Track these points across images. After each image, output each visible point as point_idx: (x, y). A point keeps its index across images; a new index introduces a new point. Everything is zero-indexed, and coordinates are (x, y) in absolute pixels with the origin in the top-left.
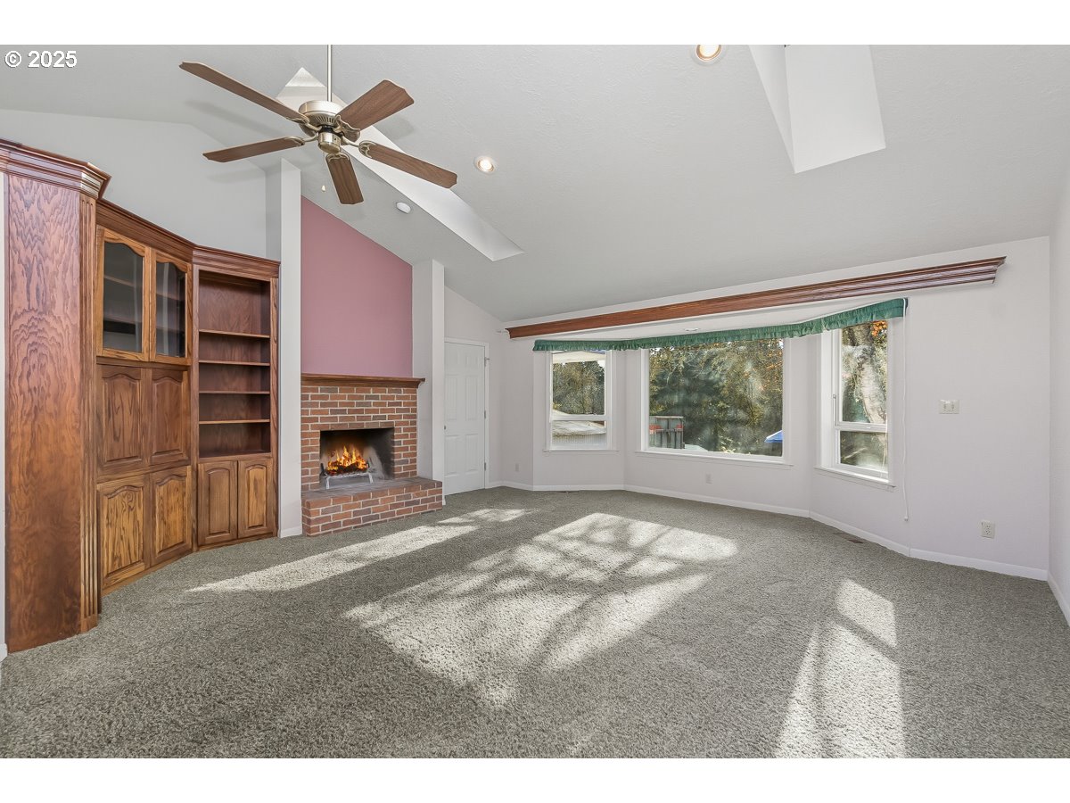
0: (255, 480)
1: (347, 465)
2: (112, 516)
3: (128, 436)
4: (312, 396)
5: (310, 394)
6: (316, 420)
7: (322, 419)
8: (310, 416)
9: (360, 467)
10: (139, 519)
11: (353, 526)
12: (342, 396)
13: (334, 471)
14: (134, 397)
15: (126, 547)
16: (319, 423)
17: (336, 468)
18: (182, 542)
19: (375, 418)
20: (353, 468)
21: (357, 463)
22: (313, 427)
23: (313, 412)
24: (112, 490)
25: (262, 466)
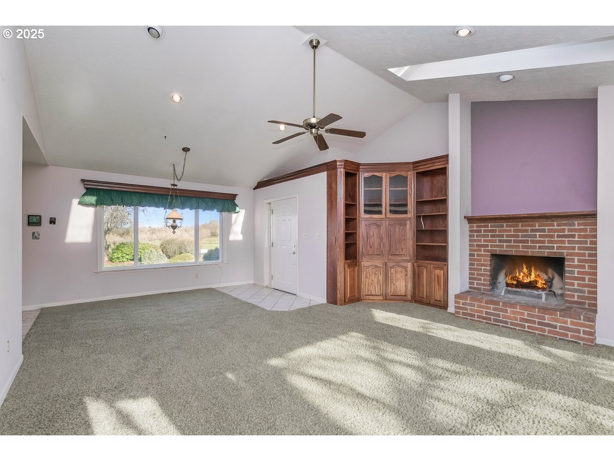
0: (438, 276)
1: (525, 281)
2: (368, 275)
3: (376, 246)
4: (484, 230)
5: (483, 229)
6: (487, 246)
7: (492, 246)
8: (482, 243)
9: (539, 285)
10: (380, 279)
11: (485, 321)
12: (508, 230)
13: (513, 284)
14: (379, 231)
15: (374, 288)
16: (489, 248)
17: (515, 282)
18: (405, 296)
19: (540, 248)
20: (532, 285)
21: (536, 282)
22: (485, 251)
23: (485, 241)
24: (368, 265)
25: (442, 269)
